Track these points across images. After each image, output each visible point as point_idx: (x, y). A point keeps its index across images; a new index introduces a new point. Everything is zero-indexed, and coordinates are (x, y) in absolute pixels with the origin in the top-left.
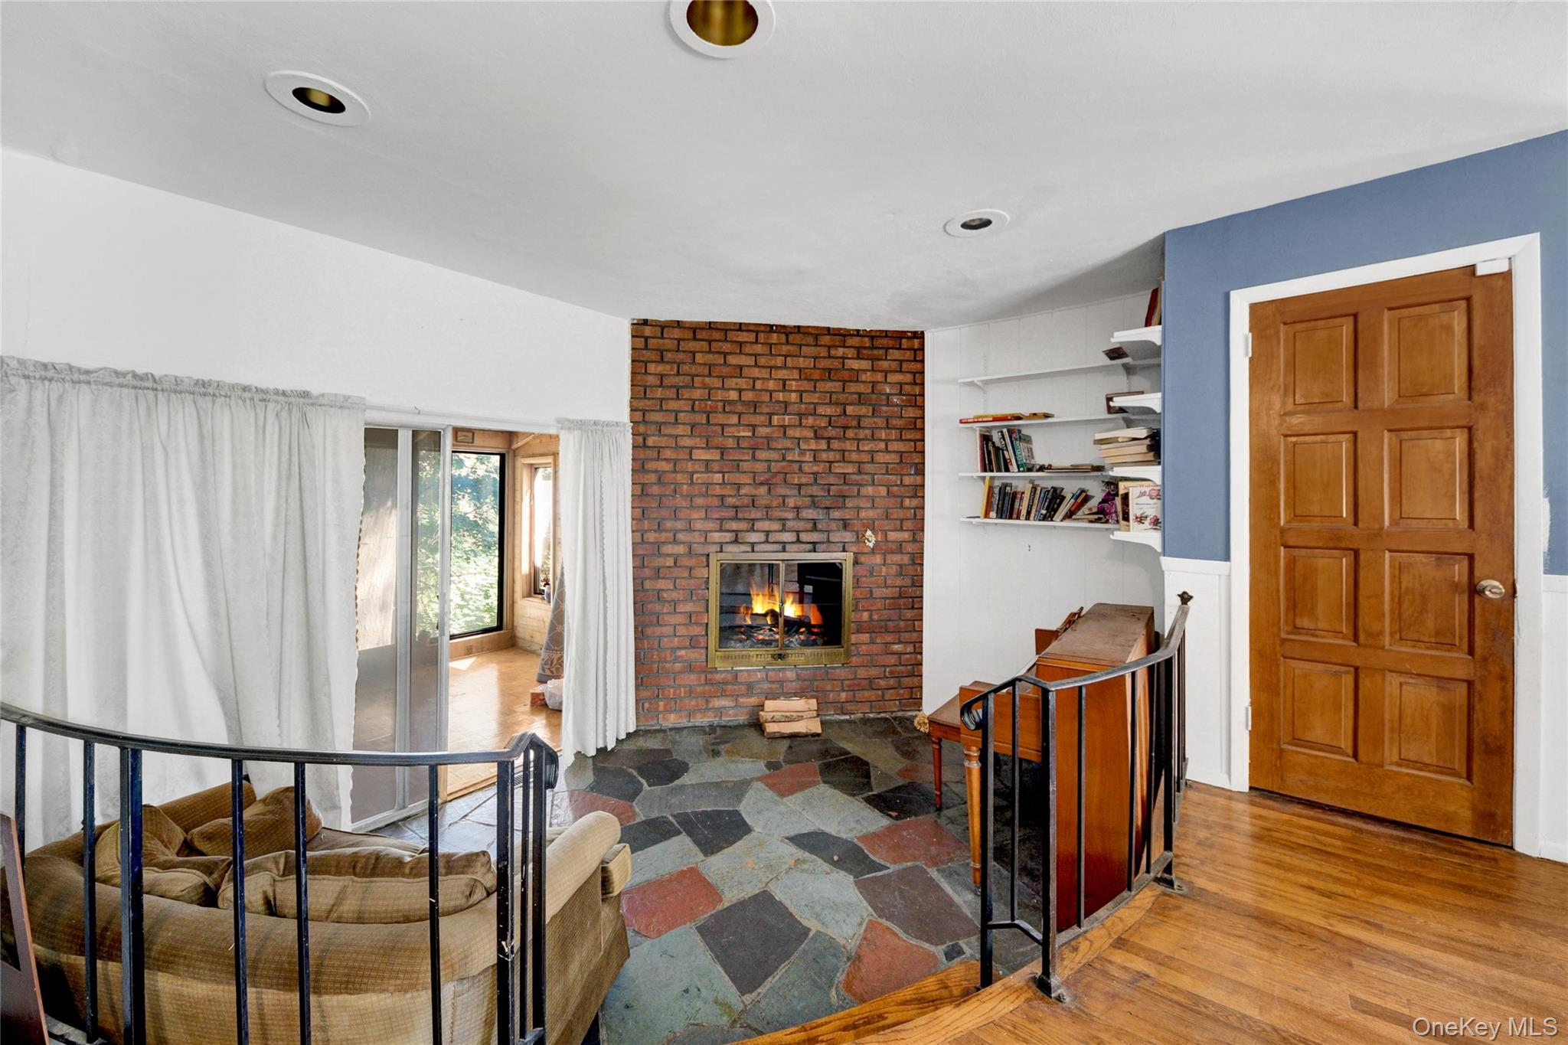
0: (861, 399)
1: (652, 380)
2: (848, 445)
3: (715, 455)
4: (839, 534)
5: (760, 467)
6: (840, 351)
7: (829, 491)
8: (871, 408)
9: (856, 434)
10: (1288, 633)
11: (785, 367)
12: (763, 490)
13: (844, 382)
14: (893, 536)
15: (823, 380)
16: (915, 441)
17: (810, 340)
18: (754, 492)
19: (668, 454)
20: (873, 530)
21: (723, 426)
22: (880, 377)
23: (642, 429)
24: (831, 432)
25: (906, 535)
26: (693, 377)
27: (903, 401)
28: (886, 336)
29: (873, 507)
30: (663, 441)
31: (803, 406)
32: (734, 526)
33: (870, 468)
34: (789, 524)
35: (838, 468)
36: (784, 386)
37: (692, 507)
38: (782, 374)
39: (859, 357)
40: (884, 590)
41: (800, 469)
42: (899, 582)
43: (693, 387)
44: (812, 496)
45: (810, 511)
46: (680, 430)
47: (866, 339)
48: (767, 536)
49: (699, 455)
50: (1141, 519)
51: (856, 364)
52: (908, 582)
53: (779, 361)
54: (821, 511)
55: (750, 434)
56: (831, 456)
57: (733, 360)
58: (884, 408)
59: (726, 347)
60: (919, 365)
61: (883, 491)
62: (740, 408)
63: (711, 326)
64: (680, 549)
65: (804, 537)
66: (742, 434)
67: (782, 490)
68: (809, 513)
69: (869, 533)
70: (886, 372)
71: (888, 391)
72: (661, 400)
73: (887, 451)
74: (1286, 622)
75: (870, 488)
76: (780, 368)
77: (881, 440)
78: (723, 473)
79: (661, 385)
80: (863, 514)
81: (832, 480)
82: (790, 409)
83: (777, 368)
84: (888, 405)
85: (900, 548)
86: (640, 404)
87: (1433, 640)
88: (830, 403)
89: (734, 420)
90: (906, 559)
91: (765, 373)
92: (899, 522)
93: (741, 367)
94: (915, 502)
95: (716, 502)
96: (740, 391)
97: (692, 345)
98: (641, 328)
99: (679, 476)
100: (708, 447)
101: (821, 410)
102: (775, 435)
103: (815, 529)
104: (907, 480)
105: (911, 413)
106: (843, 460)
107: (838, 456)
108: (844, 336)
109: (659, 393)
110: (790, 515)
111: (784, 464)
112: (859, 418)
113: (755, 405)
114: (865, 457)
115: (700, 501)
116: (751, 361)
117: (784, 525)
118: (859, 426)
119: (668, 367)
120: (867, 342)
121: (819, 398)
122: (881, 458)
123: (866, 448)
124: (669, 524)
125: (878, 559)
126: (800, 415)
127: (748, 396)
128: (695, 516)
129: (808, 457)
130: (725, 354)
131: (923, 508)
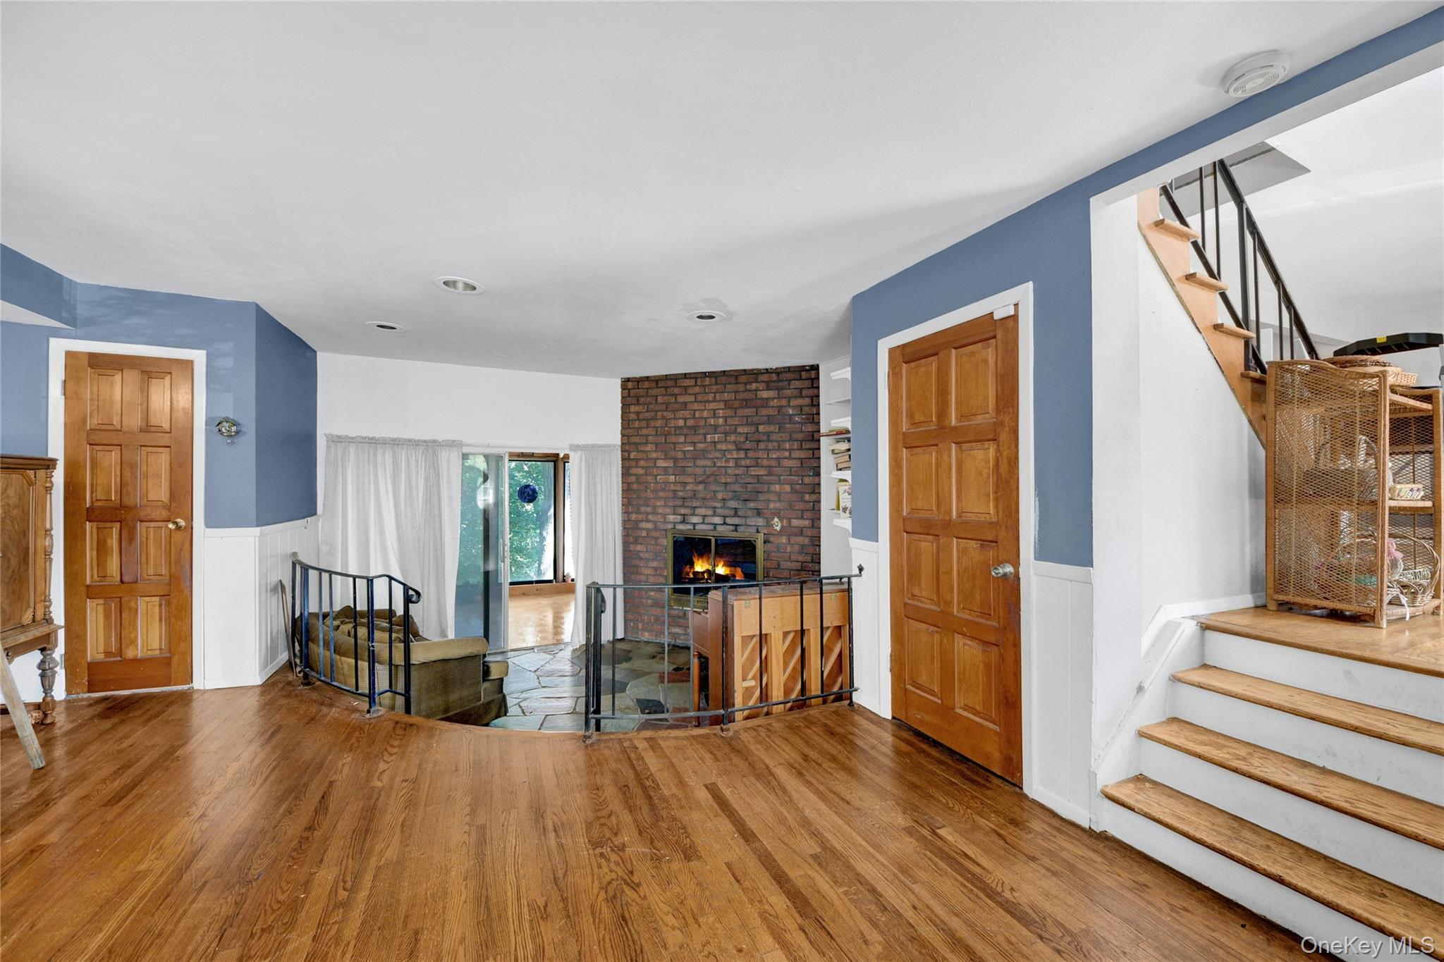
0: (770, 420)
1: (633, 416)
2: (760, 454)
3: (669, 464)
4: (753, 520)
5: (698, 471)
6: (754, 386)
7: (746, 488)
8: (777, 426)
9: (767, 446)
10: (909, 599)
11: (714, 400)
12: (701, 487)
13: (757, 408)
14: (795, 522)
15: (742, 408)
16: (813, 449)
17: (733, 380)
18: (695, 488)
19: (642, 463)
20: (781, 519)
21: (675, 444)
22: (784, 402)
23: (627, 447)
24: (748, 445)
25: (807, 523)
26: (656, 412)
27: (802, 419)
28: (789, 371)
29: (780, 500)
30: (639, 456)
31: (727, 427)
32: (683, 511)
33: (777, 470)
34: (718, 511)
35: (753, 471)
36: (714, 414)
37: (657, 498)
38: (712, 406)
39: (768, 388)
40: (789, 563)
41: (726, 472)
42: (801, 559)
43: (657, 419)
44: (735, 492)
45: (732, 502)
46: (649, 448)
47: (774, 375)
48: (704, 519)
49: (661, 463)
50: (845, 510)
51: (765, 394)
52: (809, 559)
53: (711, 397)
54: (740, 502)
55: (692, 449)
56: (748, 462)
57: (681, 399)
58: (787, 426)
59: (676, 391)
60: (815, 391)
61: (788, 488)
62: (685, 431)
63: (667, 377)
64: (650, 526)
65: (729, 520)
66: (687, 449)
67: (713, 487)
68: (733, 504)
69: (776, 520)
70: (789, 399)
71: (791, 412)
72: (638, 429)
73: (790, 458)
74: (908, 589)
75: (777, 486)
76: (712, 402)
77: (786, 450)
78: (676, 475)
79: (638, 420)
80: (772, 506)
81: (749, 480)
82: (719, 430)
83: (709, 401)
84: (790, 423)
85: (801, 532)
86: (626, 432)
87: (979, 610)
88: (747, 424)
89: (682, 439)
90: (807, 541)
91: (701, 406)
92: (800, 513)
93: (686, 404)
94: (814, 497)
95: (671, 495)
96: (685, 419)
97: (655, 392)
98: (626, 382)
99: (649, 478)
100: (666, 458)
101: (740, 430)
102: (709, 449)
103: (736, 515)
104: (807, 480)
105: (810, 428)
106: (757, 465)
107: (753, 463)
108: (757, 374)
109: (637, 424)
110: (718, 505)
111: (715, 469)
112: (768, 434)
113: (694, 429)
114: (773, 463)
115: (661, 494)
116: (692, 398)
117: (715, 512)
118: (768, 440)
119: (641, 407)
120: (774, 377)
121: (739, 421)
122: (786, 463)
123: (774, 456)
124: (643, 509)
125: (784, 540)
126: (726, 434)
127: (691, 423)
128: (658, 504)
129: (731, 464)
130: (676, 396)
131: (819, 502)
